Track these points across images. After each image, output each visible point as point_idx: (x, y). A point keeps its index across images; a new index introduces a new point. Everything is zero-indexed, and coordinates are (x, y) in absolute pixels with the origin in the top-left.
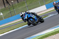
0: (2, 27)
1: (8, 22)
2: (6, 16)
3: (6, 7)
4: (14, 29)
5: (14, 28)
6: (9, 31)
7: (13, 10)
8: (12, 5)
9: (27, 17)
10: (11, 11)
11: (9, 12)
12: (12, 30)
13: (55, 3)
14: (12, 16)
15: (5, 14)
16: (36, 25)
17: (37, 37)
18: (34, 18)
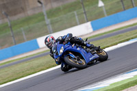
0: (102, 34)
1: (116, 23)
2: (110, 9)
4: (128, 40)
5: (128, 38)
6: (117, 44)
12: (124, 41)
14: (125, 10)
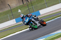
3: (24, 4)
7: (32, 7)
8: (31, 2)
10: (29, 8)
11: (27, 9)
15: (23, 11)
17: (56, 35)
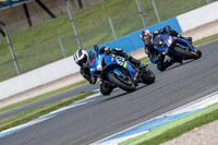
9: (103, 64)
13: (147, 32)
16: (133, 90)
18: (125, 66)
